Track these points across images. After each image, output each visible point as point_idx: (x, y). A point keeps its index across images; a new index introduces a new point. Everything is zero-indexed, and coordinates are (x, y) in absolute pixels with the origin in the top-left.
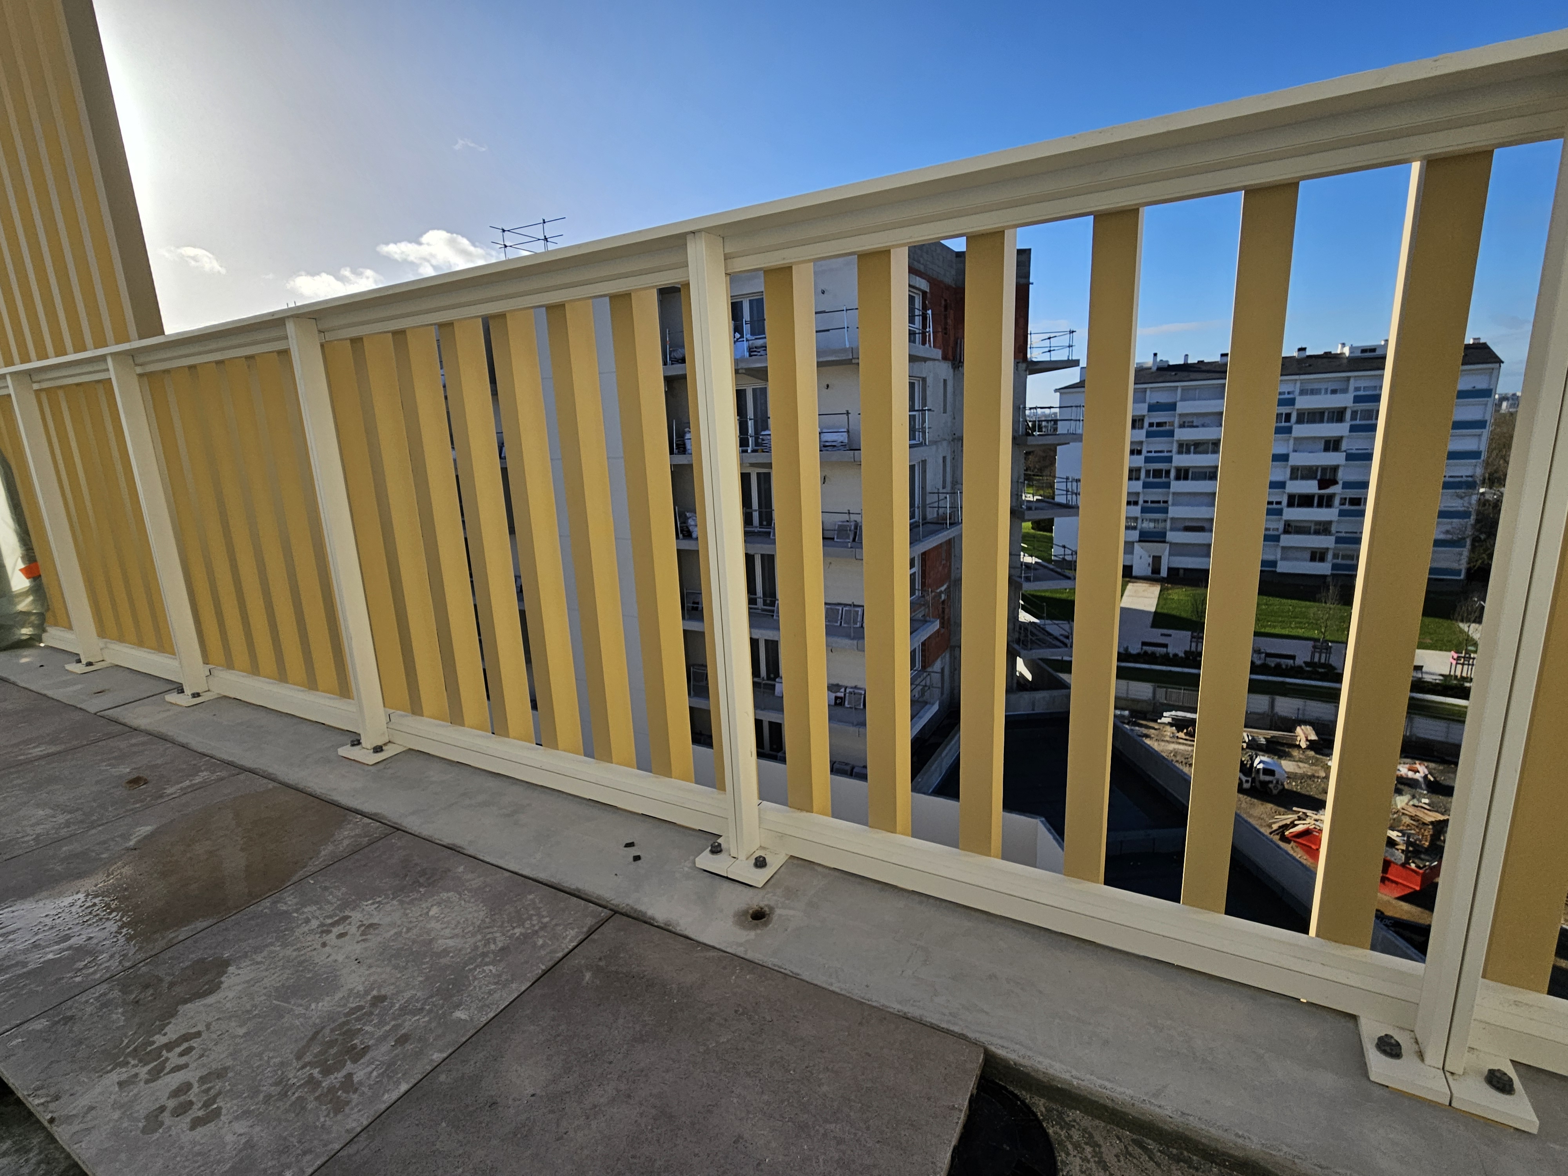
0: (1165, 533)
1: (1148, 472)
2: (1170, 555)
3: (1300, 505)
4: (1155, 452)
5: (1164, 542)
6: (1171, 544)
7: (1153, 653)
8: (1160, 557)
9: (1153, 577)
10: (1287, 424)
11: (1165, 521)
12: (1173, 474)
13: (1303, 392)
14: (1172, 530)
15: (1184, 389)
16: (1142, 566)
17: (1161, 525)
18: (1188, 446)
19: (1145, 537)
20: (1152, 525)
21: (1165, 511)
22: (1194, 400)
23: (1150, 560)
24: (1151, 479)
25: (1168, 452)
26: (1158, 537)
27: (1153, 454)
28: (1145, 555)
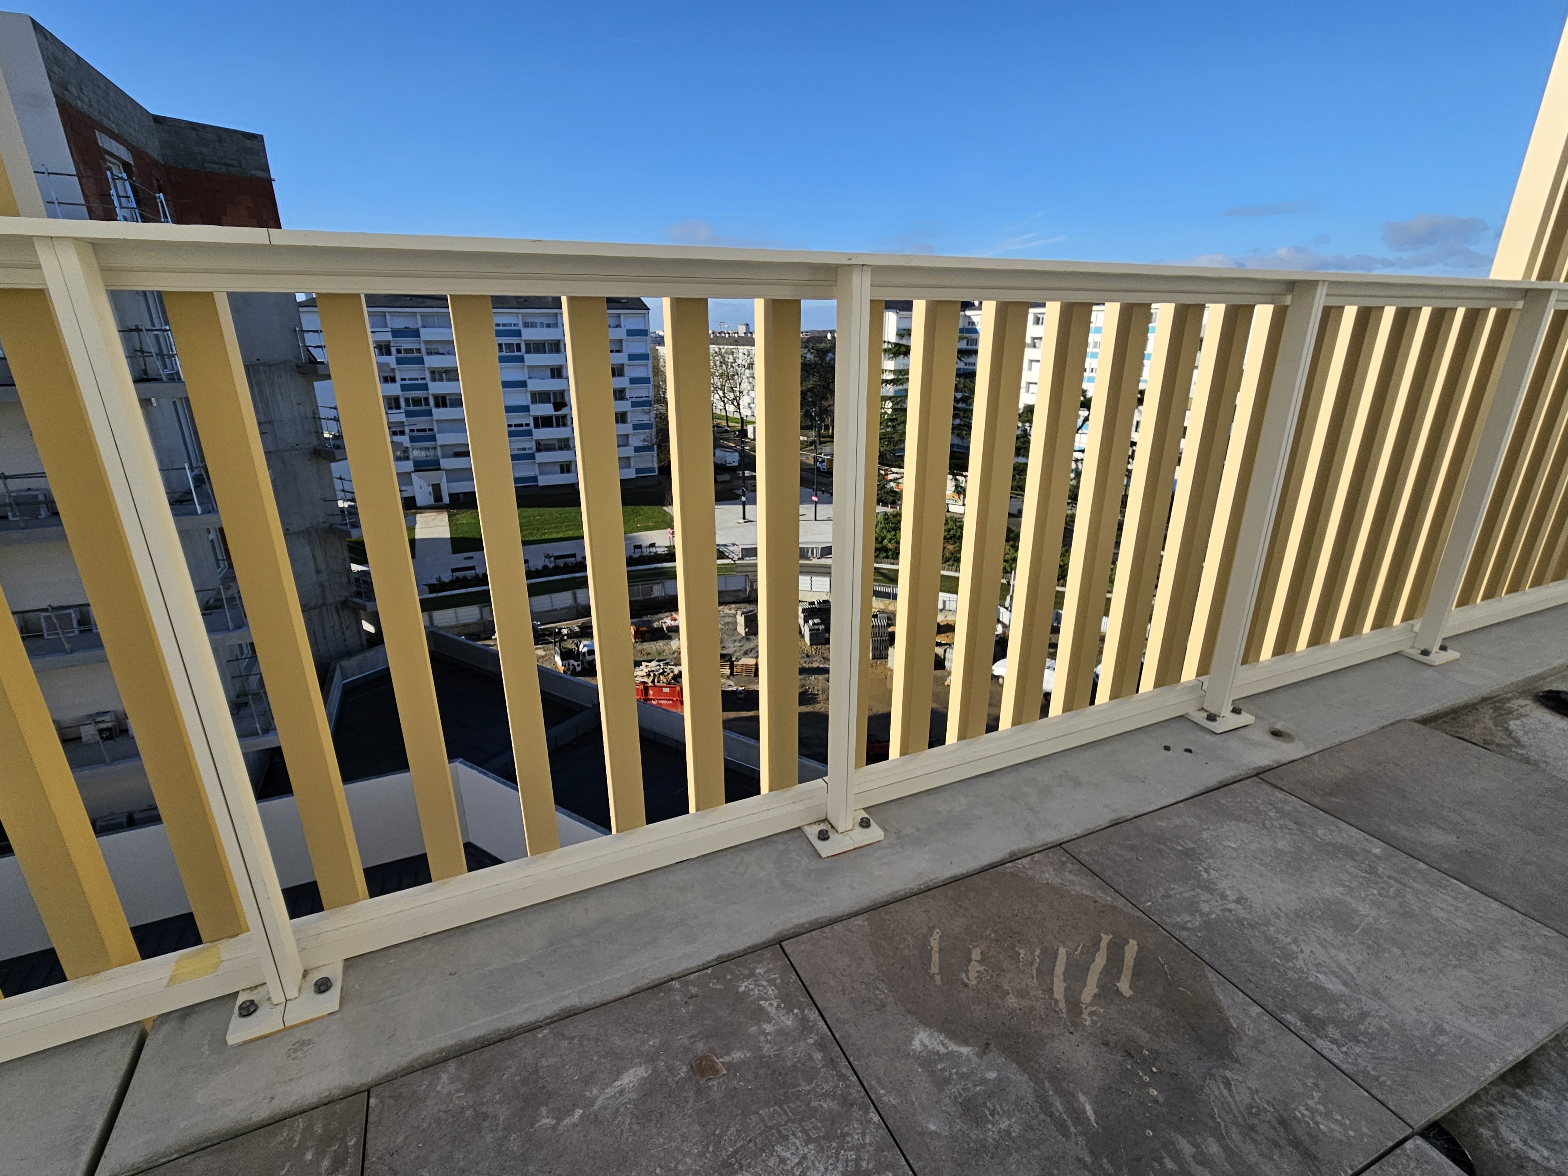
0: (438, 461)
1: (407, 400)
2: (448, 481)
3: (544, 426)
4: (410, 379)
5: (440, 469)
6: (446, 471)
7: (465, 578)
8: (439, 485)
9: (437, 505)
10: (519, 354)
11: (435, 448)
12: (432, 402)
13: (526, 325)
14: (444, 457)
15: (423, 315)
16: (423, 496)
17: (431, 453)
18: (440, 373)
19: (421, 466)
20: (423, 454)
21: (433, 438)
22: (435, 327)
23: (430, 489)
24: (412, 408)
25: (422, 379)
26: (432, 465)
27: (407, 382)
28: (425, 485)
